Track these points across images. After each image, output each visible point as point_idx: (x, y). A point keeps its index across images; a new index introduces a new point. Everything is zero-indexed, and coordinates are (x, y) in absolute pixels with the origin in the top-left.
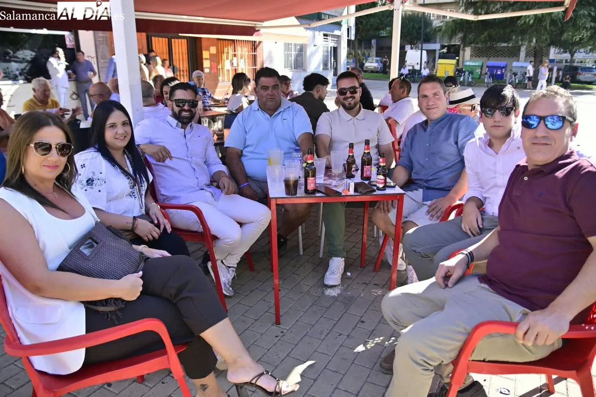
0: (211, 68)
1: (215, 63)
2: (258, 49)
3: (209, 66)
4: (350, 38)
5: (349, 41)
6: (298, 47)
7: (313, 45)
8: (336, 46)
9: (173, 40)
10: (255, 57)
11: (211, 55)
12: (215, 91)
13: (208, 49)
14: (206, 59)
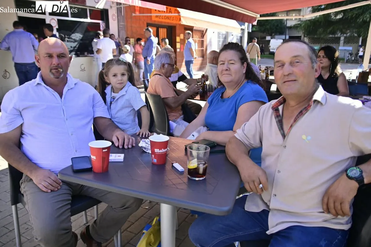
0: (180, 49)
1: (183, 45)
2: (205, 37)
3: (179, 47)
4: (248, 31)
5: (249, 33)
6: (224, 36)
7: (231, 35)
8: (241, 36)
9: (159, 29)
10: (203, 42)
11: (181, 39)
12: (182, 64)
13: (179, 36)
14: (178, 42)
